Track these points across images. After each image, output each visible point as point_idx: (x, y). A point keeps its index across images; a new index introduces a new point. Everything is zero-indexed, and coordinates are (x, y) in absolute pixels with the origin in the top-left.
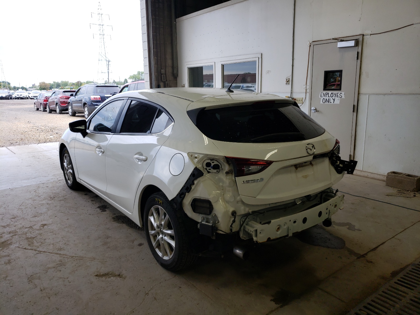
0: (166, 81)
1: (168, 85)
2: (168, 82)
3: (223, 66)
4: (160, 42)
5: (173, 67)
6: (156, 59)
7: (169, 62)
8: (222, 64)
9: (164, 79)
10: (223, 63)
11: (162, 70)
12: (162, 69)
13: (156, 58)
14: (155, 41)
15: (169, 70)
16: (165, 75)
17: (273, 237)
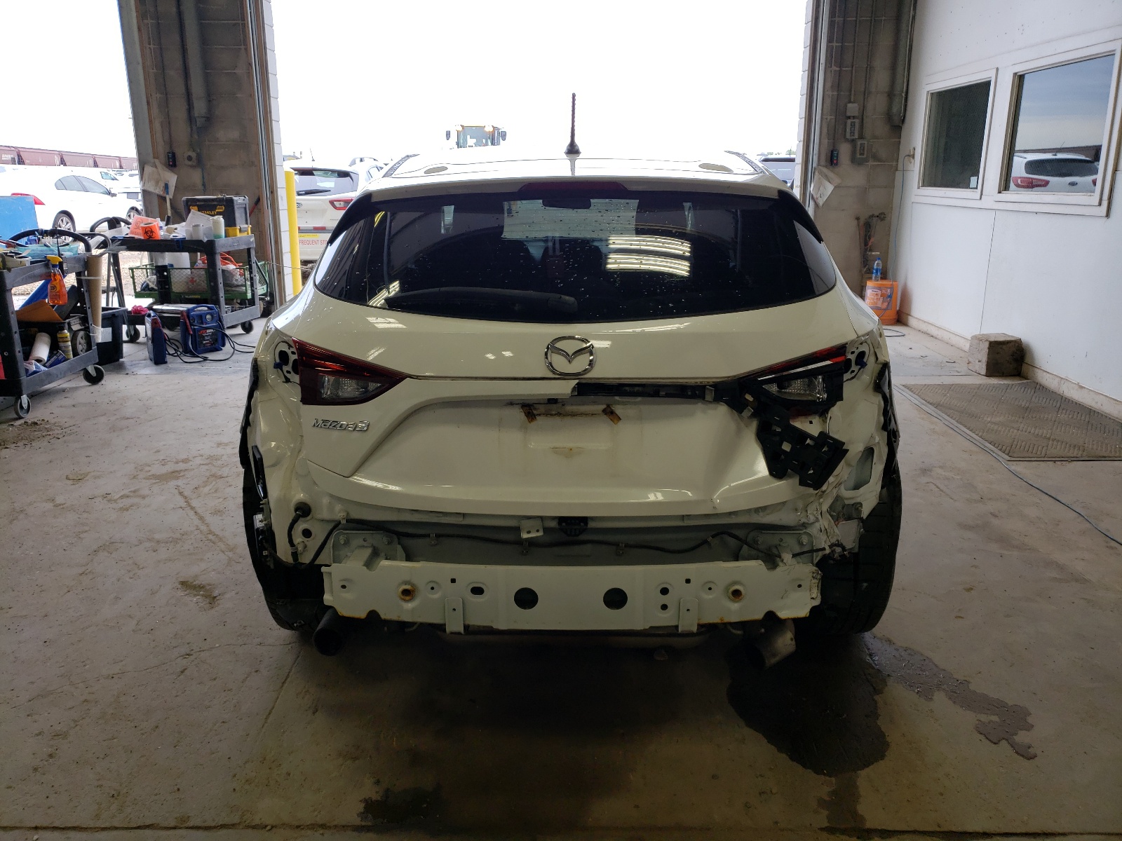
0: (861, 137)
1: (864, 149)
2: (866, 142)
3: (1020, 79)
4: (856, 17)
5: (891, 95)
6: (835, 71)
7: (881, 79)
8: (1015, 74)
9: (852, 133)
10: (1020, 69)
11: (850, 105)
12: (850, 102)
13: (838, 69)
14: (839, 17)
15: (877, 104)
16: (857, 121)
17: (385, 614)
